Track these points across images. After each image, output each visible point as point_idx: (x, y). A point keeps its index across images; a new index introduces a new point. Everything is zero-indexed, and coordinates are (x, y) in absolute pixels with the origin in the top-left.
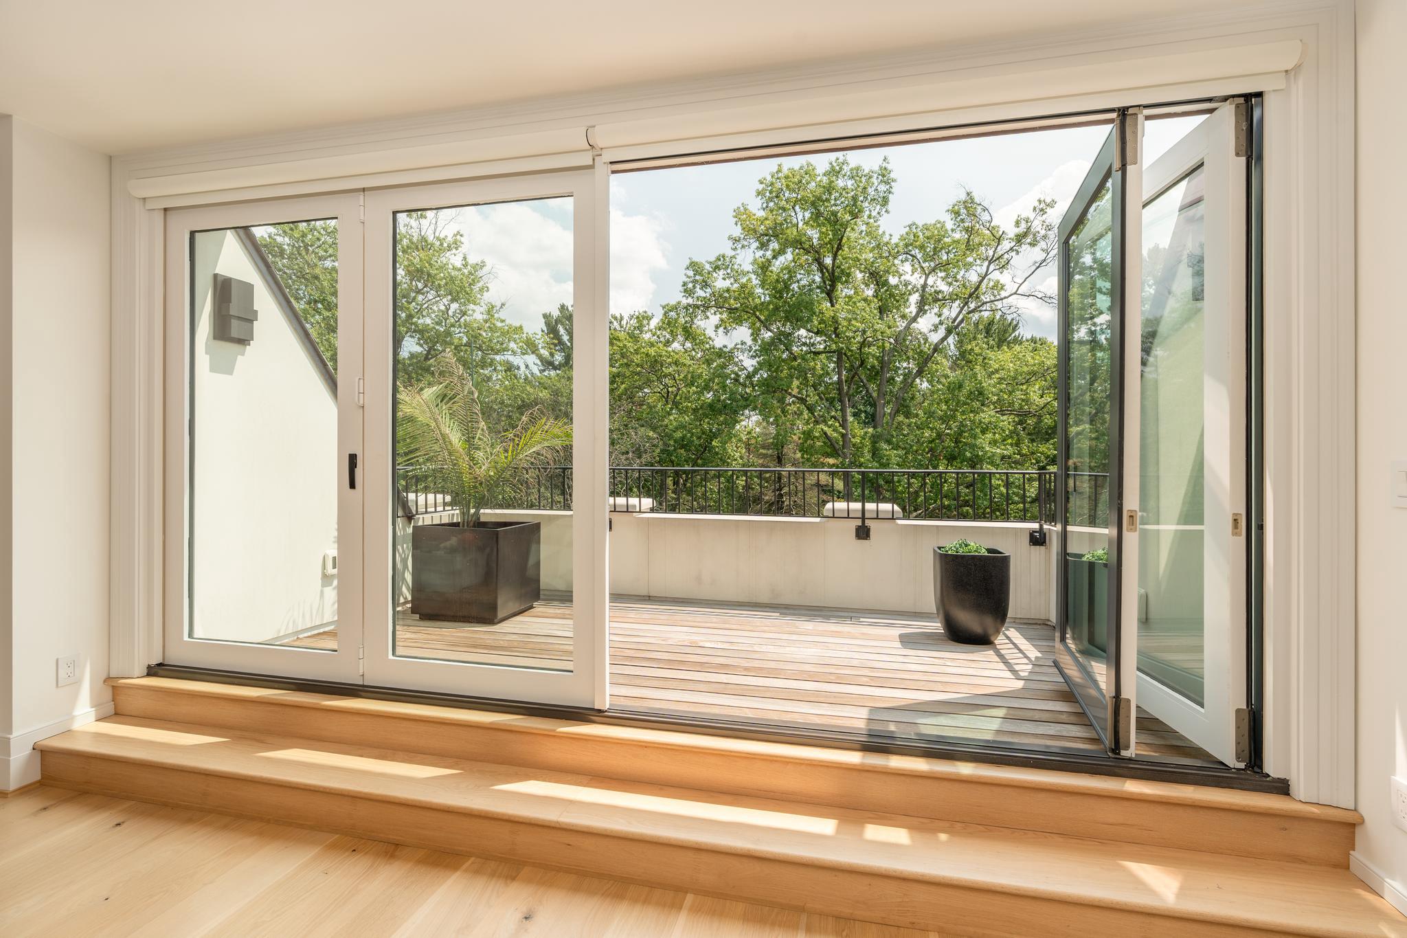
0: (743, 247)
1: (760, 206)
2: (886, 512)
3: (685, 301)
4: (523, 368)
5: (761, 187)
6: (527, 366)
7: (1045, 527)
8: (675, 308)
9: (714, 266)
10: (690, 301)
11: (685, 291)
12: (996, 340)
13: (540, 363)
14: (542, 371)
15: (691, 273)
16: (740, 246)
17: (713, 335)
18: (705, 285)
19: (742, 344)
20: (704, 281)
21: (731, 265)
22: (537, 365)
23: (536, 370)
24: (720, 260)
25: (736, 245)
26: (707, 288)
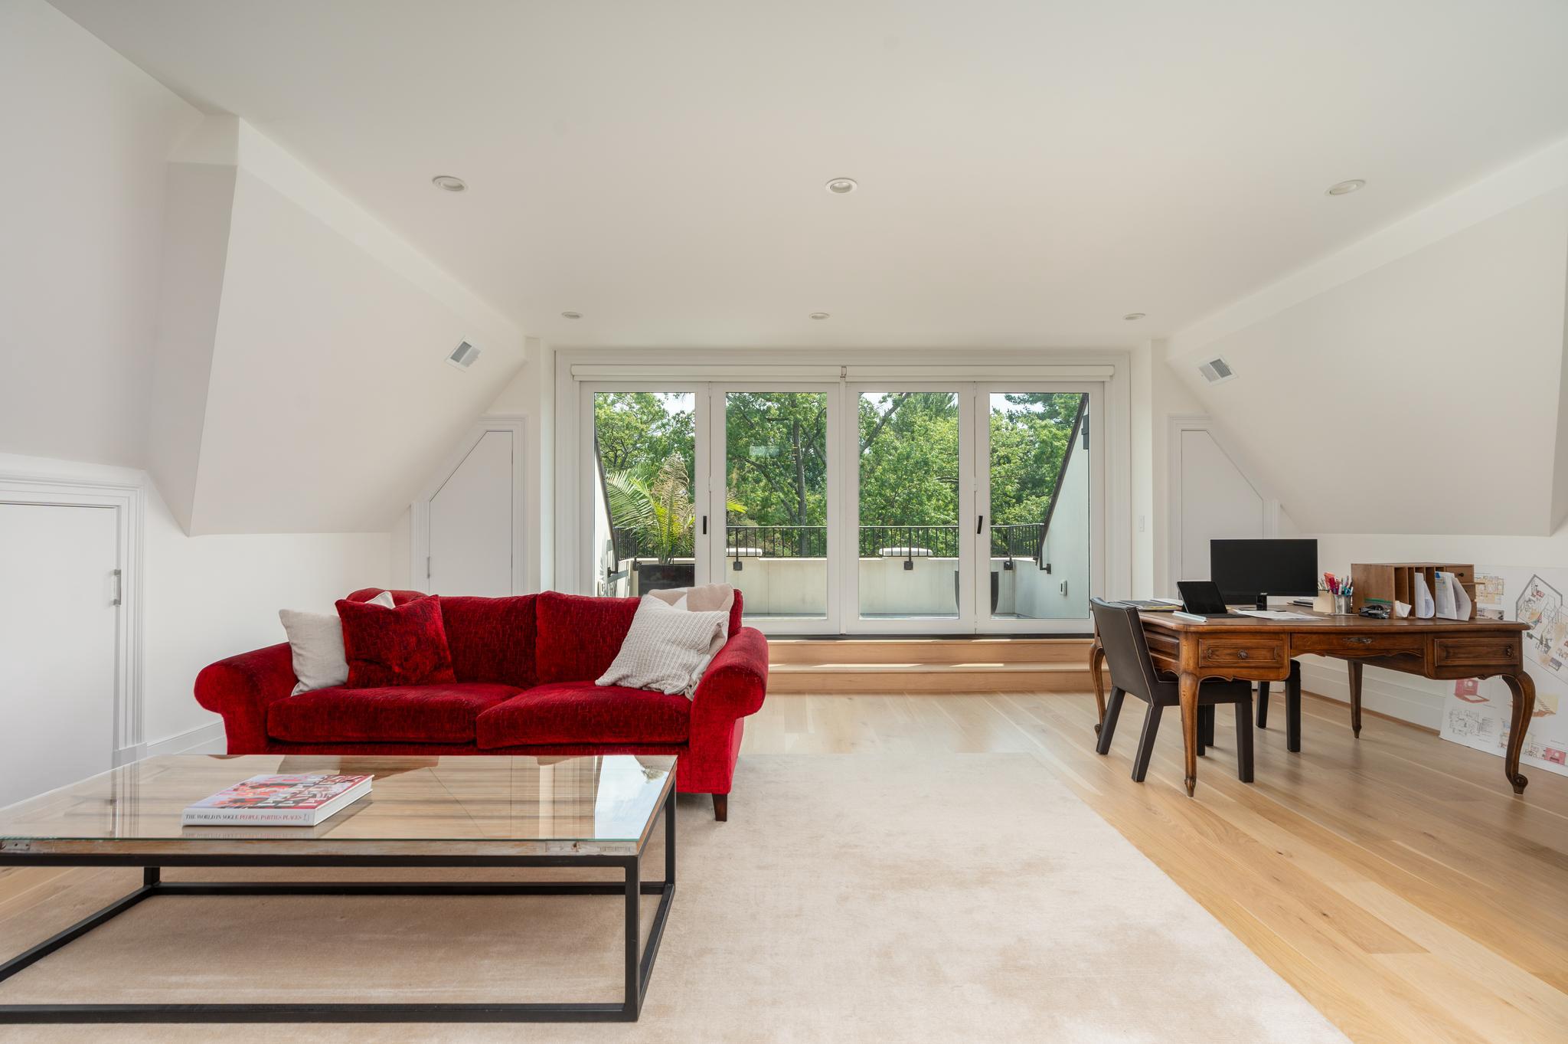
2: (897, 552)
7: (1013, 559)
12: (934, 410)
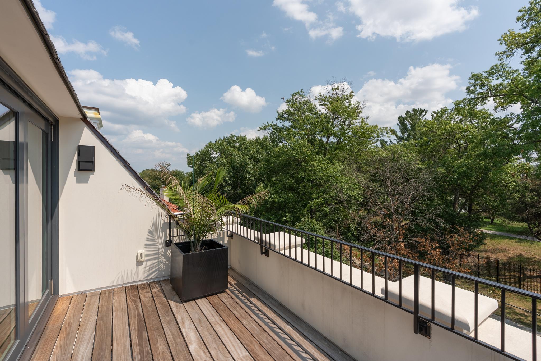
0: (508, 56)
1: (521, 27)
3: (468, 97)
4: (389, 142)
5: (520, 14)
6: (391, 141)
8: (462, 102)
9: (489, 73)
10: (472, 96)
11: (468, 92)
13: (397, 139)
14: (397, 142)
15: (473, 81)
16: (505, 56)
17: (493, 112)
18: (483, 85)
19: (511, 115)
20: (482, 83)
21: (502, 69)
22: (395, 140)
23: (395, 142)
24: (493, 68)
25: (502, 57)
26: (484, 87)
